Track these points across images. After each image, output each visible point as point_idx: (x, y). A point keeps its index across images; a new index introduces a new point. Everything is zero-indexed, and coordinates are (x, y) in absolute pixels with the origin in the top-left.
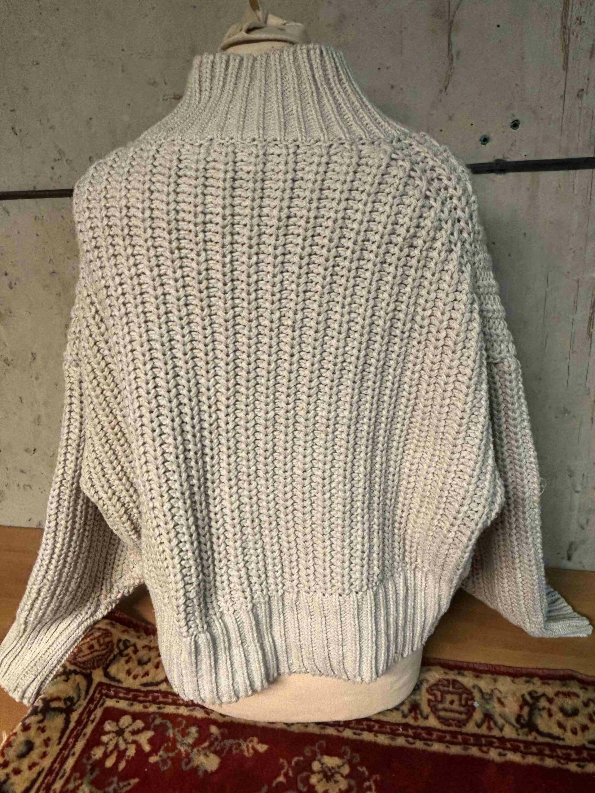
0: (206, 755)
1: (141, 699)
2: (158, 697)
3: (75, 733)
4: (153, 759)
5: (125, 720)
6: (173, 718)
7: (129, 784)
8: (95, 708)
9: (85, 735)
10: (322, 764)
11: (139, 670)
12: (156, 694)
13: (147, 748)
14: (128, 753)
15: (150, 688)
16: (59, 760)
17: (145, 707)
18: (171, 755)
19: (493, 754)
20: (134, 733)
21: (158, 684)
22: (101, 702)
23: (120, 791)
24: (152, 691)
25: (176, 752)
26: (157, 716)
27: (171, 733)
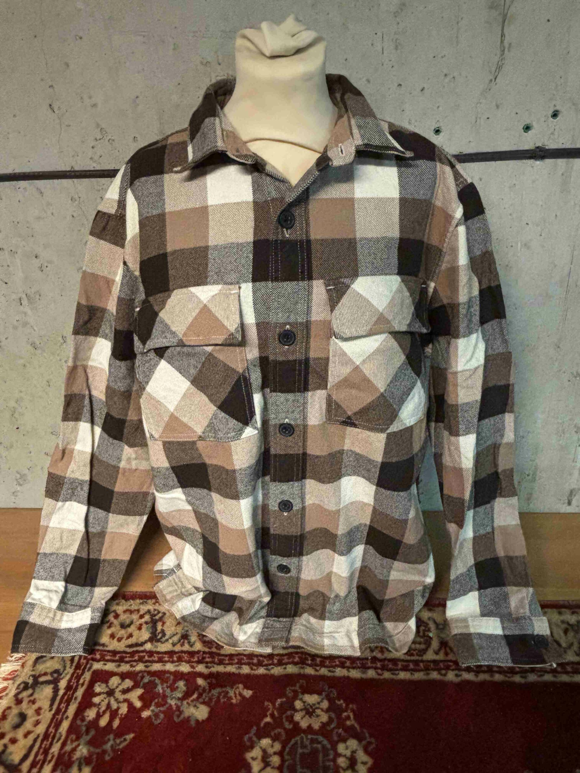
0: (195, 706)
1: (127, 659)
2: (144, 657)
3: (66, 697)
4: (145, 714)
5: (114, 681)
6: (159, 674)
7: (126, 740)
8: (84, 672)
9: (76, 698)
10: (304, 702)
11: (122, 633)
12: (142, 654)
13: (138, 704)
14: (120, 712)
15: (135, 649)
16: (53, 725)
17: (132, 666)
18: (162, 709)
19: (451, 676)
20: (125, 691)
21: (142, 644)
22: (88, 666)
23: (117, 748)
24: (138, 652)
25: (167, 706)
26: (145, 674)
27: (160, 689)
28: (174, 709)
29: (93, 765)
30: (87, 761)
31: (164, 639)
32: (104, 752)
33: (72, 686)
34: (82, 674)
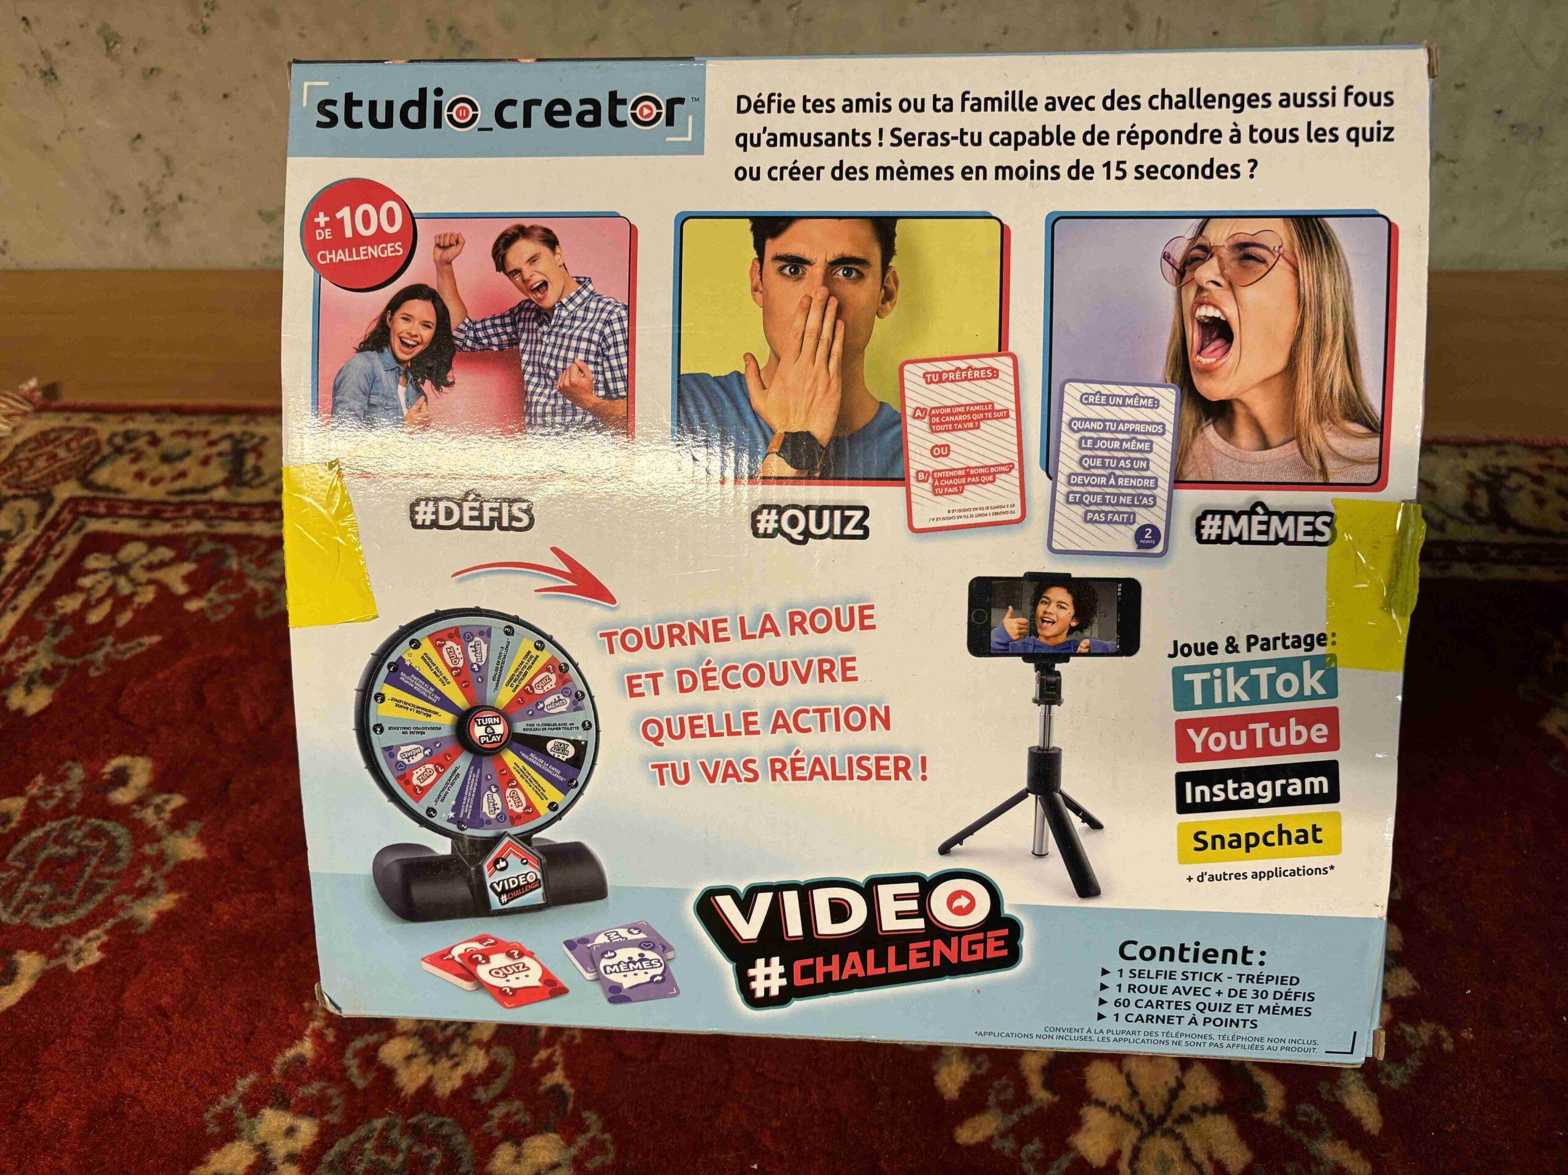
1: (168, 515)
2: (206, 511)
3: (17, 577)
4: (193, 606)
5: (131, 551)
6: (240, 542)
7: (140, 645)
8: (63, 534)
9: (40, 578)
11: (166, 470)
12: (202, 507)
13: (181, 589)
14: (138, 600)
15: (188, 497)
17: (176, 526)
18: (232, 596)
20: (151, 567)
21: (205, 490)
22: (77, 524)
23: (119, 657)
24: (192, 503)
25: (245, 591)
26: (204, 539)
27: (234, 564)
28: (261, 595)
29: (58, 685)
30: (48, 677)
31: (256, 482)
32: (89, 664)
33: (34, 558)
34: (59, 538)
